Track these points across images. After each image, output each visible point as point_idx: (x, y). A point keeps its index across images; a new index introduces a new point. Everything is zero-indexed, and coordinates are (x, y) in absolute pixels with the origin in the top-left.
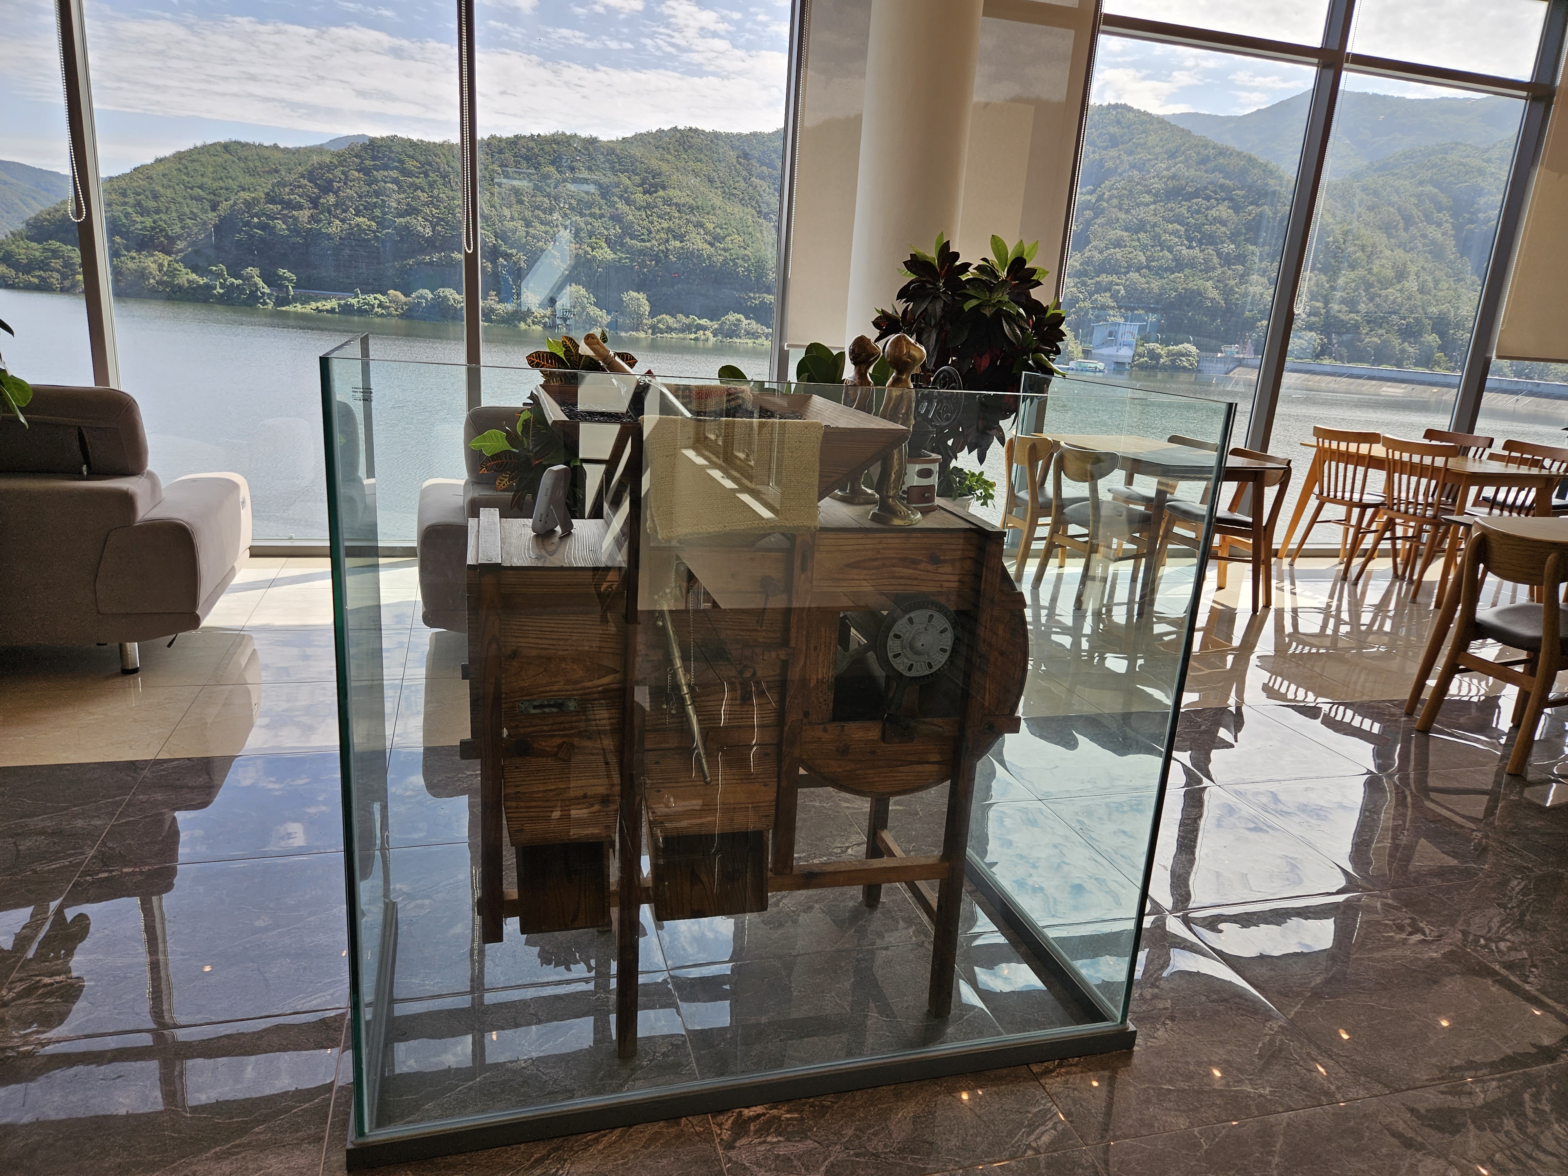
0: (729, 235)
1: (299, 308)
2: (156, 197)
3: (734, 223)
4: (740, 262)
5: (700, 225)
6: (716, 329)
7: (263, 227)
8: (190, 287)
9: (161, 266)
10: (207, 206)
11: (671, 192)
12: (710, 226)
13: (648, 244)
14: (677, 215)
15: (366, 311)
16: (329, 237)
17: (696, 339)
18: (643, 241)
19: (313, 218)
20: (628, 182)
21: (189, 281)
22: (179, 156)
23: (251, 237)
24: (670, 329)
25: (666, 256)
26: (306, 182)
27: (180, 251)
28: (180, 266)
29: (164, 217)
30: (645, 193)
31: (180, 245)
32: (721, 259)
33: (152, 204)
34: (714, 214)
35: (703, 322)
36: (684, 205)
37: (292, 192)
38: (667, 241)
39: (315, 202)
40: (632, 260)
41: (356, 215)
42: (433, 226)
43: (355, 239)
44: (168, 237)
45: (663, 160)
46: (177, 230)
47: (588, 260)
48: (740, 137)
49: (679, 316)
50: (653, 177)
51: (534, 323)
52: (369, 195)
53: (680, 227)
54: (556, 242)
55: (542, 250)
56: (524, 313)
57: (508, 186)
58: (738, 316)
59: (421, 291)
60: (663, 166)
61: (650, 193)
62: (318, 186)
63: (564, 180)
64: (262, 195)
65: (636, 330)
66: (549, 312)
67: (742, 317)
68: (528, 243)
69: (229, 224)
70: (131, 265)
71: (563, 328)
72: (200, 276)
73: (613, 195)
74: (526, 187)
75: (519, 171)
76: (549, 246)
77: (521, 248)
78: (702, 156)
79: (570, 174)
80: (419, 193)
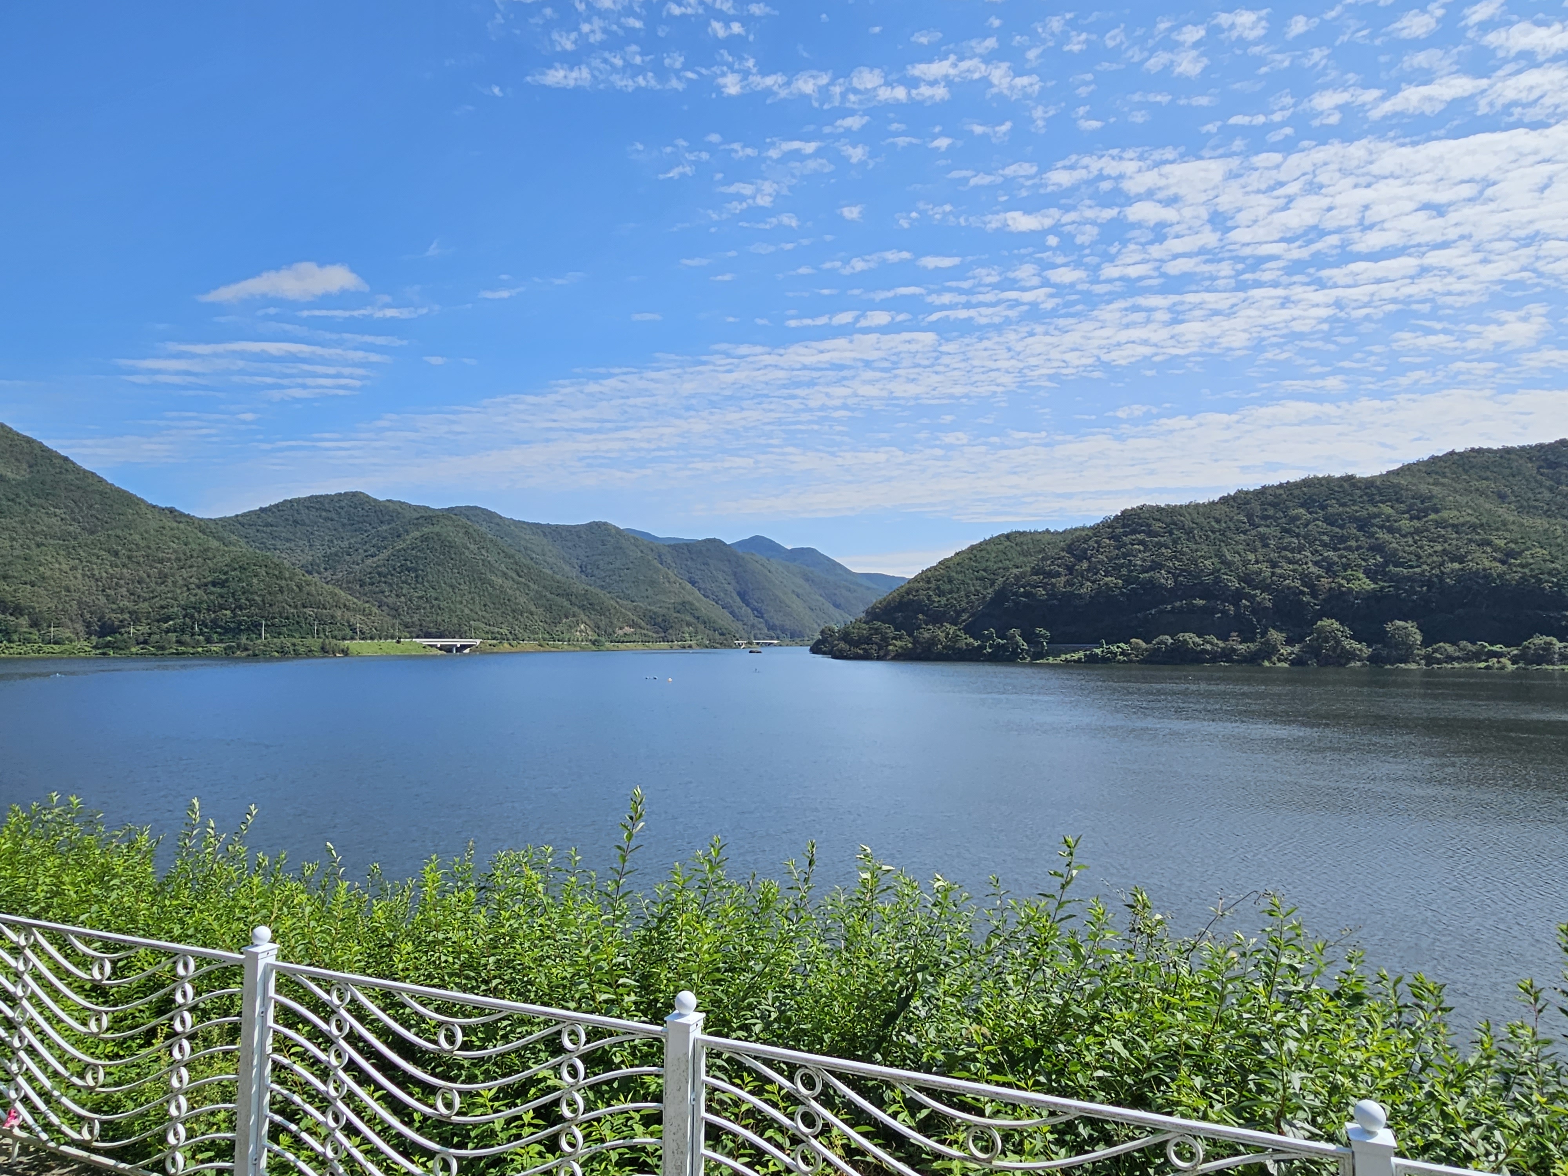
0: (1528, 549)
1: (1051, 660)
2: (950, 581)
3: (1534, 537)
4: (1544, 577)
5: (1489, 543)
6: (1515, 655)
7: (1026, 594)
8: (967, 650)
9: (948, 634)
10: (988, 584)
11: (1445, 514)
12: (1501, 543)
13: (1417, 570)
14: (1455, 536)
15: (1109, 659)
16: (1080, 596)
17: (1487, 668)
18: (1411, 567)
19: (1069, 583)
20: (1390, 511)
21: (966, 644)
22: (972, 548)
23: (1017, 603)
24: (1450, 659)
25: (1442, 581)
26: (1064, 554)
27: (964, 621)
28: (961, 633)
29: (955, 596)
30: (1411, 519)
31: (965, 616)
32: (1517, 576)
33: (948, 587)
34: (1507, 530)
35: (1497, 648)
36: (1463, 525)
37: (1052, 564)
38: (1442, 564)
40: (1397, 588)
41: (1106, 576)
42: (1175, 577)
43: (1103, 597)
44: (955, 611)
45: (1436, 484)
46: (964, 604)
47: (1343, 593)
48: (1541, 447)
49: (1463, 643)
50: (1422, 502)
51: (1279, 660)
52: (1117, 557)
53: (1458, 548)
54: (1306, 579)
55: (1289, 588)
56: (1269, 651)
57: (1254, 532)
58: (1548, 639)
59: (1161, 637)
60: (1436, 490)
61: (1419, 519)
62: (1074, 555)
63: (1315, 520)
64: (1029, 569)
65: (1405, 662)
66: (1297, 648)
67: (1555, 640)
68: (1273, 583)
69: (1001, 595)
70: (926, 635)
71: (1313, 663)
72: (976, 639)
73: (1373, 525)
74: (1272, 531)
75: (1265, 518)
76: (1298, 583)
77: (1265, 588)
78: (1489, 474)
79: (1321, 513)
80: (1163, 550)
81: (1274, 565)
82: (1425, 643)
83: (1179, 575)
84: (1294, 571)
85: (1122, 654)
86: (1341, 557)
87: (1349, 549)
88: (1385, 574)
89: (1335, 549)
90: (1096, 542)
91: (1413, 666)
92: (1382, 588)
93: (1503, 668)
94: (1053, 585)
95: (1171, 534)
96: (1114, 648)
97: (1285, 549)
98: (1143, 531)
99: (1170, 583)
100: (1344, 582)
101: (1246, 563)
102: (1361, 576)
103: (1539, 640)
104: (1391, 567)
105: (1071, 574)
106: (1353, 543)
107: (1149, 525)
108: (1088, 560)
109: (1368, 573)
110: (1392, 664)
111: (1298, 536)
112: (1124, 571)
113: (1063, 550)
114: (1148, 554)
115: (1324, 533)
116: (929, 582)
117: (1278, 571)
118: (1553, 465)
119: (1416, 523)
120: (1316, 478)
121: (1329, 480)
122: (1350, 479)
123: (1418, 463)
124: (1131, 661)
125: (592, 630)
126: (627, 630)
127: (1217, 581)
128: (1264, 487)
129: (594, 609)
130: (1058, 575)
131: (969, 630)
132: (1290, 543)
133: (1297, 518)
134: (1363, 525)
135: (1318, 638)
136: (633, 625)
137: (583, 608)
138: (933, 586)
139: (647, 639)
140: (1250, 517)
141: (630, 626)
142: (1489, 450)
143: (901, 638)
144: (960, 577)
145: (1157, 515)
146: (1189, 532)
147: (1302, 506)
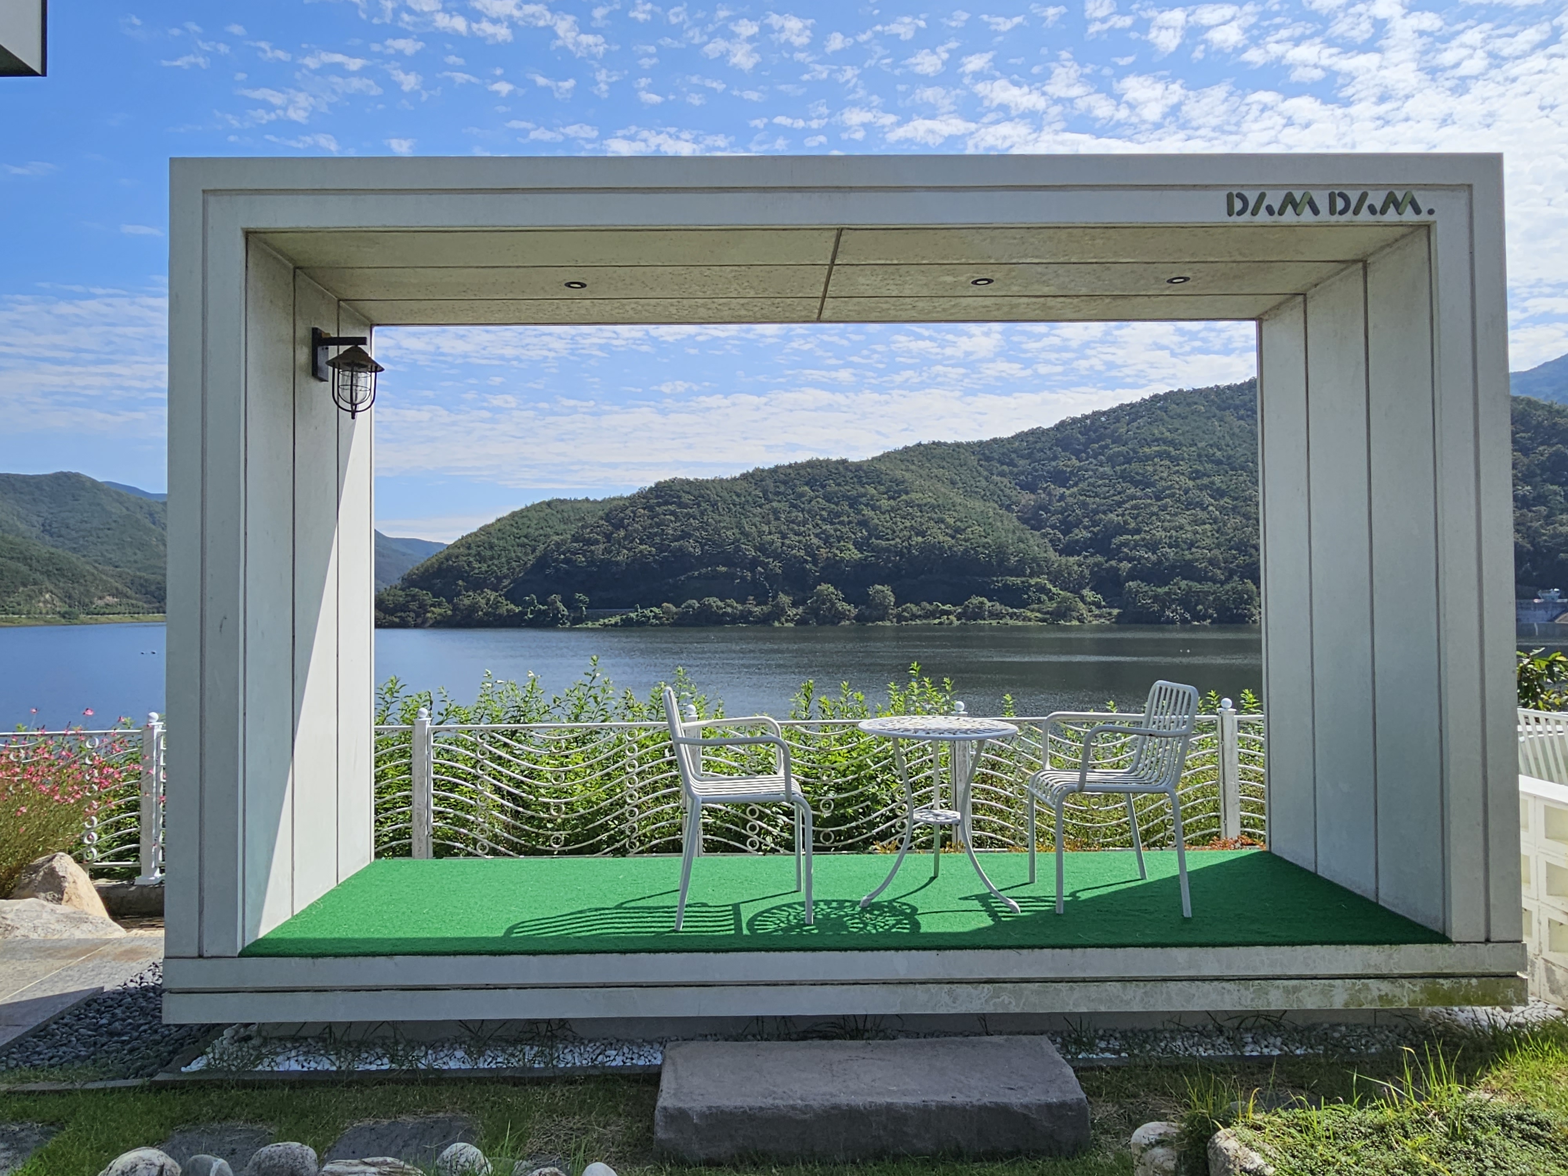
0: (969, 527)
1: (590, 625)
2: (491, 547)
3: (974, 517)
4: (980, 550)
5: (942, 521)
6: (959, 613)
7: (567, 561)
8: (508, 616)
9: (489, 600)
10: (529, 549)
11: (913, 496)
12: (951, 521)
13: (892, 542)
14: (919, 514)
15: (643, 622)
16: (617, 563)
17: (940, 623)
18: (888, 540)
19: (607, 551)
20: (875, 492)
21: (508, 610)
22: (513, 515)
23: (557, 570)
24: (914, 617)
25: (909, 552)
26: (603, 522)
27: (505, 587)
28: (502, 599)
29: (496, 562)
30: (889, 499)
31: (506, 582)
32: (962, 549)
33: (489, 553)
34: (956, 511)
35: (947, 607)
36: (925, 505)
37: (591, 532)
38: (910, 538)
39: (608, 537)
40: (877, 558)
41: (641, 544)
42: (702, 546)
43: (639, 565)
44: (497, 577)
45: (907, 470)
46: (505, 570)
47: (837, 562)
48: (980, 443)
49: (925, 604)
50: (897, 485)
51: (787, 621)
52: (651, 526)
53: (921, 524)
54: (808, 548)
55: (795, 557)
56: (778, 613)
57: (768, 506)
58: (981, 599)
59: (689, 602)
60: (907, 475)
61: (894, 499)
62: (612, 525)
63: (817, 497)
64: (569, 536)
65: (883, 620)
66: (801, 610)
67: (985, 600)
68: (783, 552)
69: (542, 562)
70: (467, 602)
71: (813, 622)
72: (517, 606)
73: (861, 503)
74: (783, 506)
75: (777, 494)
76: (802, 553)
77: (777, 557)
78: (945, 463)
79: (822, 491)
80: (692, 520)
81: (784, 536)
82: (897, 604)
83: (706, 544)
84: (799, 542)
85: (655, 617)
86: (836, 530)
87: (842, 523)
88: (869, 545)
89: (832, 523)
90: (632, 512)
91: (888, 624)
92: (867, 557)
93: (951, 623)
94: (592, 552)
95: (699, 505)
96: (647, 612)
97: (793, 522)
98: (674, 503)
99: (698, 552)
100: (838, 552)
101: (761, 533)
102: (851, 547)
103: (975, 600)
104: (873, 540)
105: (609, 542)
106: (846, 519)
107: (679, 497)
108: (625, 528)
109: (855, 544)
110: (873, 622)
111: (803, 511)
112: (657, 540)
113: (602, 519)
114: (678, 524)
115: (823, 509)
116: (469, 548)
117: (787, 542)
118: (988, 459)
119: (892, 502)
120: (818, 460)
121: (828, 462)
122: (844, 462)
123: (896, 452)
124: (662, 624)
125: (61, 599)
126: (109, 599)
127: (738, 549)
128: (777, 467)
129: (64, 576)
130: (597, 542)
131: (510, 596)
132: (797, 517)
133: (802, 495)
134: (853, 503)
135: (817, 601)
136: (117, 593)
137: (48, 574)
138: (473, 552)
139: (136, 610)
140: (765, 493)
141: (113, 596)
142: (945, 444)
143: (440, 605)
144: (502, 543)
145: (687, 488)
146: (714, 505)
147: (807, 484)
